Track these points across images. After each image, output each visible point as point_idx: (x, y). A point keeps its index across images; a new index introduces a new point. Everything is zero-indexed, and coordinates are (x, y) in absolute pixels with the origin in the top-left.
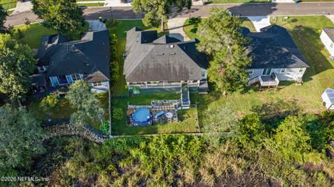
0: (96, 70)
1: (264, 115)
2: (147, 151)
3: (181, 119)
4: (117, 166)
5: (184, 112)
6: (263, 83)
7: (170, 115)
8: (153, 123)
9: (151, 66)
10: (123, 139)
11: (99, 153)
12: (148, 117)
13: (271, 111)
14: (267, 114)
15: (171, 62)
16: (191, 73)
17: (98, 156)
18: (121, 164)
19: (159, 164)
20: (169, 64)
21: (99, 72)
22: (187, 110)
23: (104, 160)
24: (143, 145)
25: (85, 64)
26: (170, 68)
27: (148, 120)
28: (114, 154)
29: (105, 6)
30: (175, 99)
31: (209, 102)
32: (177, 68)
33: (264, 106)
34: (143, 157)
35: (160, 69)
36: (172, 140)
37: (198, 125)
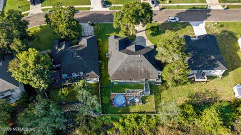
0: (91, 71)
1: (196, 101)
2: (123, 124)
3: (144, 102)
4: (106, 133)
5: (146, 97)
6: (196, 80)
7: (137, 100)
8: (127, 105)
9: (126, 69)
10: (109, 116)
11: (95, 125)
12: (124, 102)
13: (200, 98)
14: (198, 100)
15: (139, 67)
16: (151, 74)
17: (94, 127)
18: (108, 132)
19: (130, 132)
20: (138, 68)
21: (93, 72)
22: (148, 96)
23: (98, 129)
24: (121, 120)
25: (84, 66)
26: (138, 71)
27: (124, 104)
28: (104, 125)
29: (91, 10)
30: (140, 89)
31: (162, 91)
32: (143, 70)
33: (196, 94)
34: (121, 128)
35: (132, 71)
36: (138, 117)
37: (154, 107)
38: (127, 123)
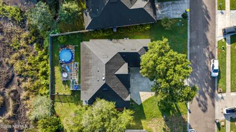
0: (91, 17)
4: (34, 42)
7: (65, 75)
9: (90, 61)
15: (92, 77)
16: (85, 93)
18: (35, 44)
19: (35, 67)
20: (91, 76)
21: (91, 20)
23: (38, 34)
24: (45, 57)
25: (98, 8)
26: (89, 76)
28: (43, 39)
32: (89, 82)
34: (37, 58)
35: (89, 68)
36: (47, 76)
37: (59, 94)
38: (42, 63)
